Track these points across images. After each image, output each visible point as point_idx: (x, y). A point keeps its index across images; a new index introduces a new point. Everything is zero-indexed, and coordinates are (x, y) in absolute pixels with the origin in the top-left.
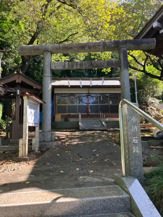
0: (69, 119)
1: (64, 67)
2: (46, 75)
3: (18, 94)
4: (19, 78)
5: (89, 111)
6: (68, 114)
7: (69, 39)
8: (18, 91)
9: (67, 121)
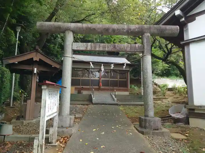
0: (82, 91)
1: (87, 48)
2: (67, 55)
3: (35, 72)
4: (36, 56)
5: (101, 85)
6: (81, 87)
7: (87, 20)
8: (35, 69)
9: (80, 93)
